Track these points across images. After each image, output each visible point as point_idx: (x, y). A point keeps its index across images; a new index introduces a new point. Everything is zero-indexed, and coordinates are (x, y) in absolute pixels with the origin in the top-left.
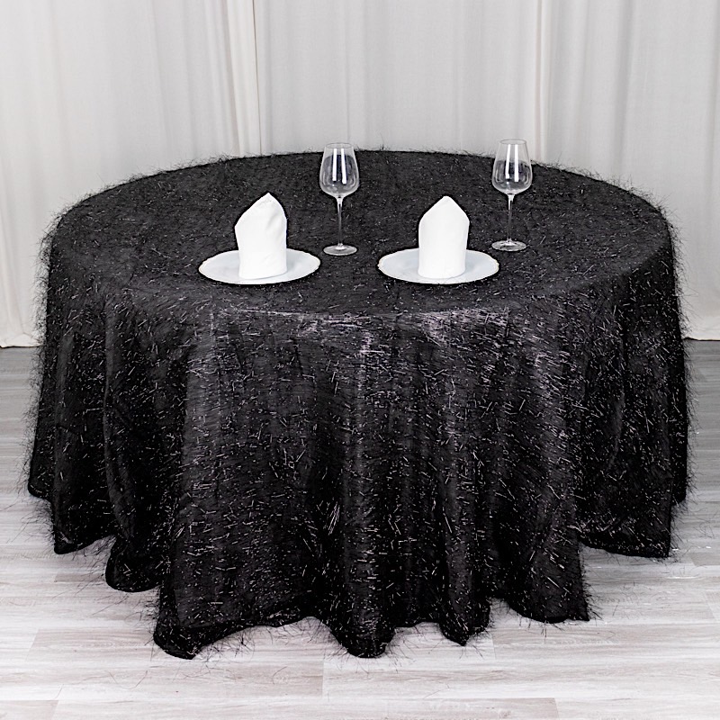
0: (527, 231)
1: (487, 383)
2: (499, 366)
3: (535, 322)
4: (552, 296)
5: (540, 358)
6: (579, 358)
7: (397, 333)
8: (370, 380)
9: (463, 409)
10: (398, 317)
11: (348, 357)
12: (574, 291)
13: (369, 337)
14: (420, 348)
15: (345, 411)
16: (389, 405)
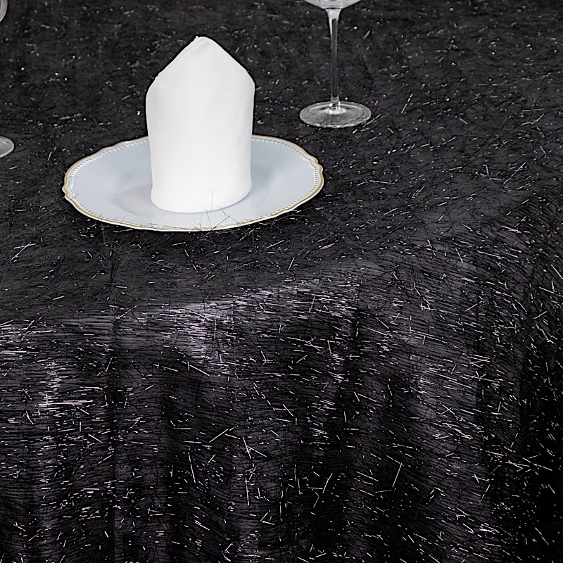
0: (369, 77)
1: (321, 438)
2: (344, 400)
3: (413, 300)
4: (445, 240)
5: (427, 376)
6: (505, 360)
7: (120, 359)
8: (65, 464)
9: (274, 504)
10: (117, 323)
11: (12, 420)
12: (490, 222)
13: (55, 373)
14: (171, 382)
15: (15, 538)
16: (112, 511)
